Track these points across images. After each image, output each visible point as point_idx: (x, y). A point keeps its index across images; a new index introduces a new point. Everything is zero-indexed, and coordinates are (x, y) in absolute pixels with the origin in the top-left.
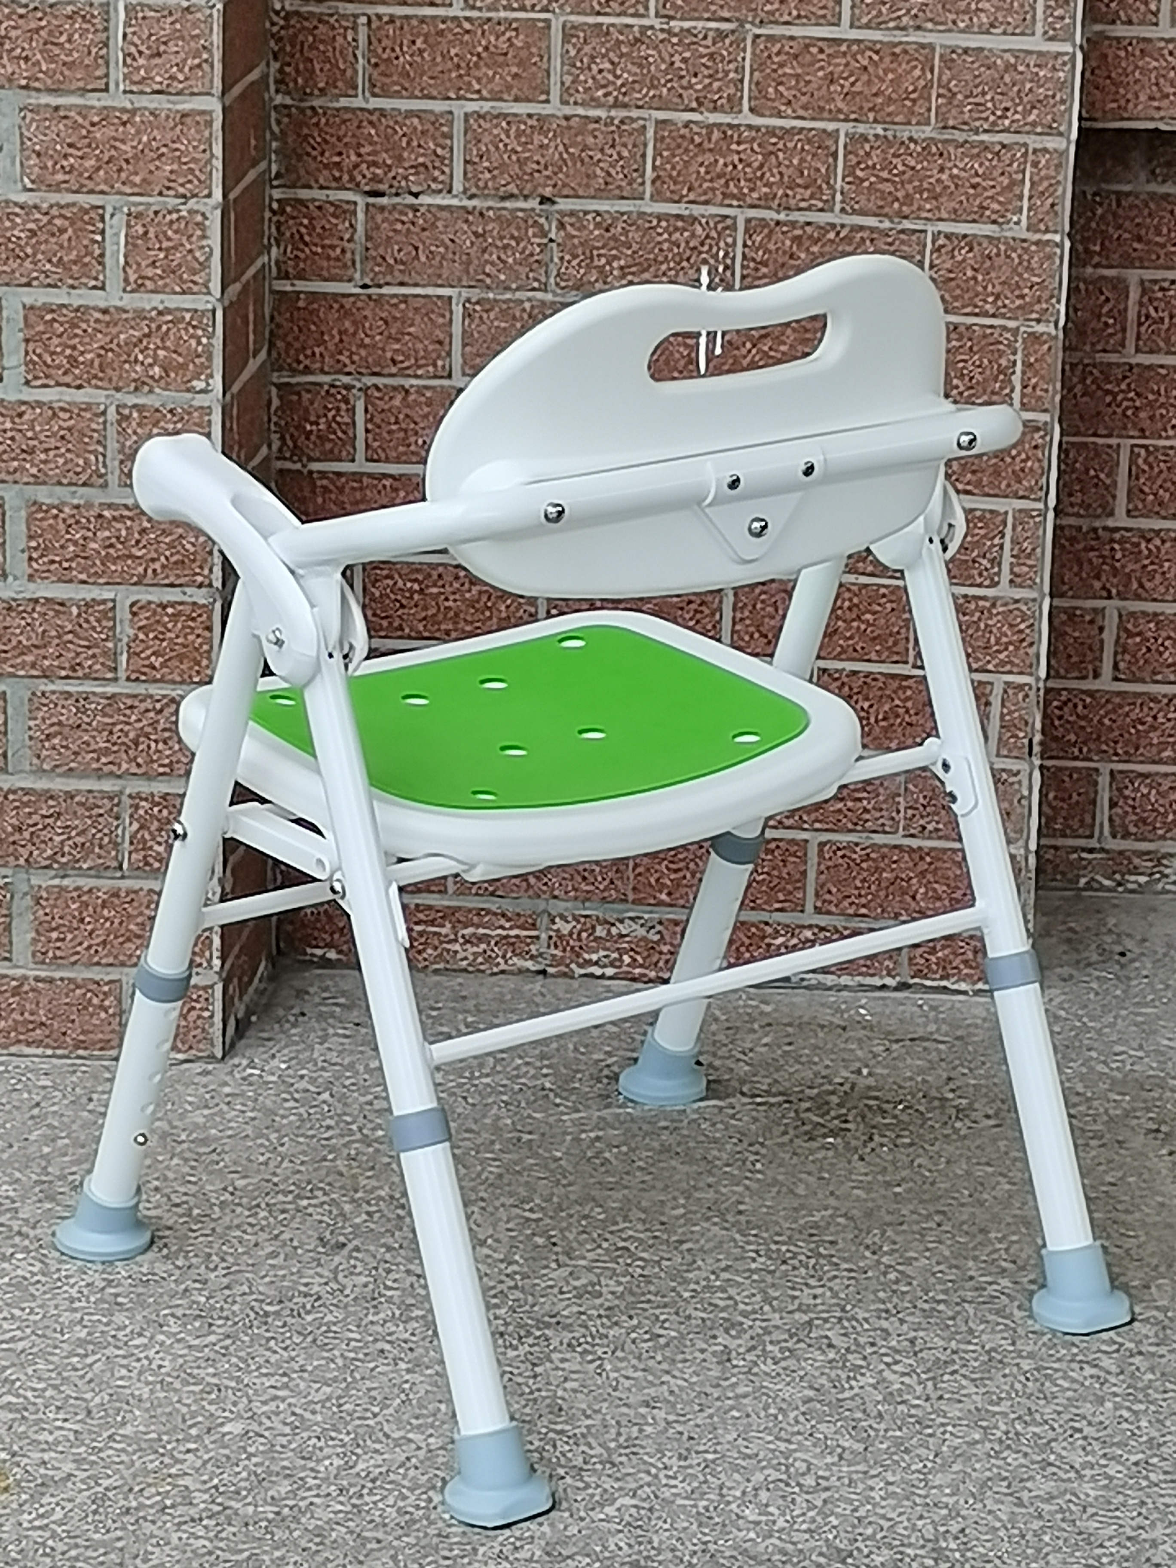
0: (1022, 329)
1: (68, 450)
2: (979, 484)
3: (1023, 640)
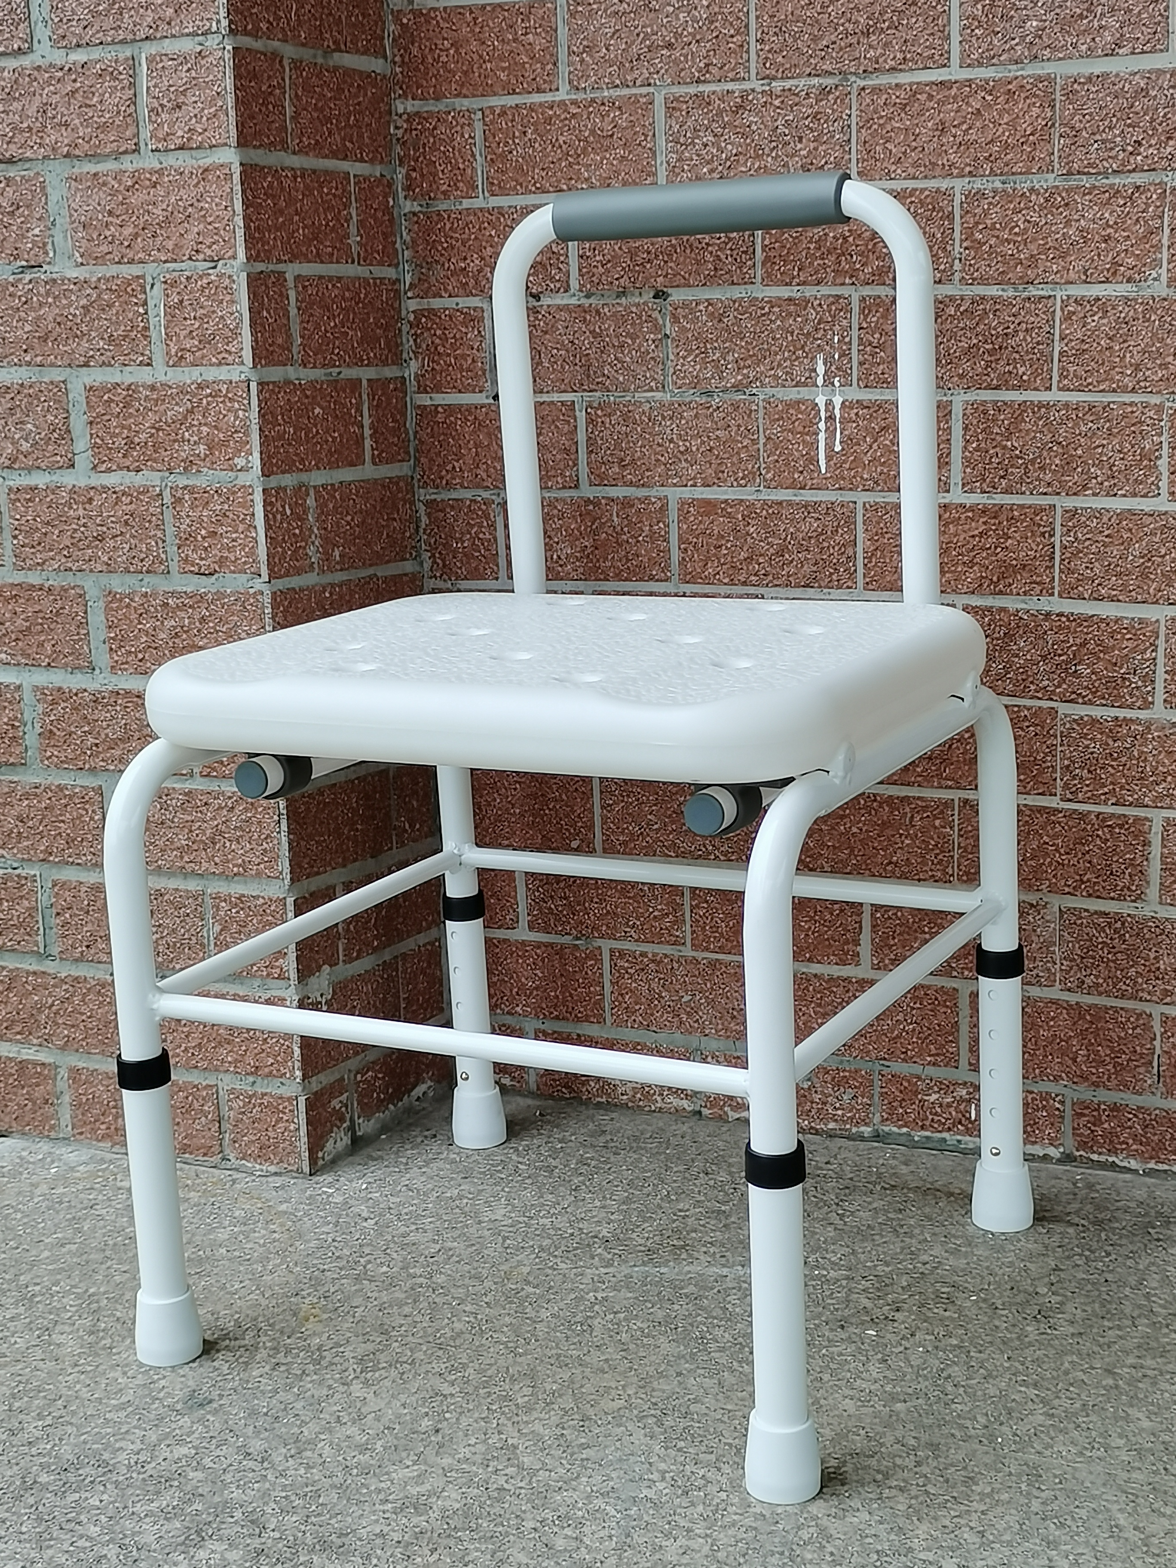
1: (132, 536)
2: (1124, 588)
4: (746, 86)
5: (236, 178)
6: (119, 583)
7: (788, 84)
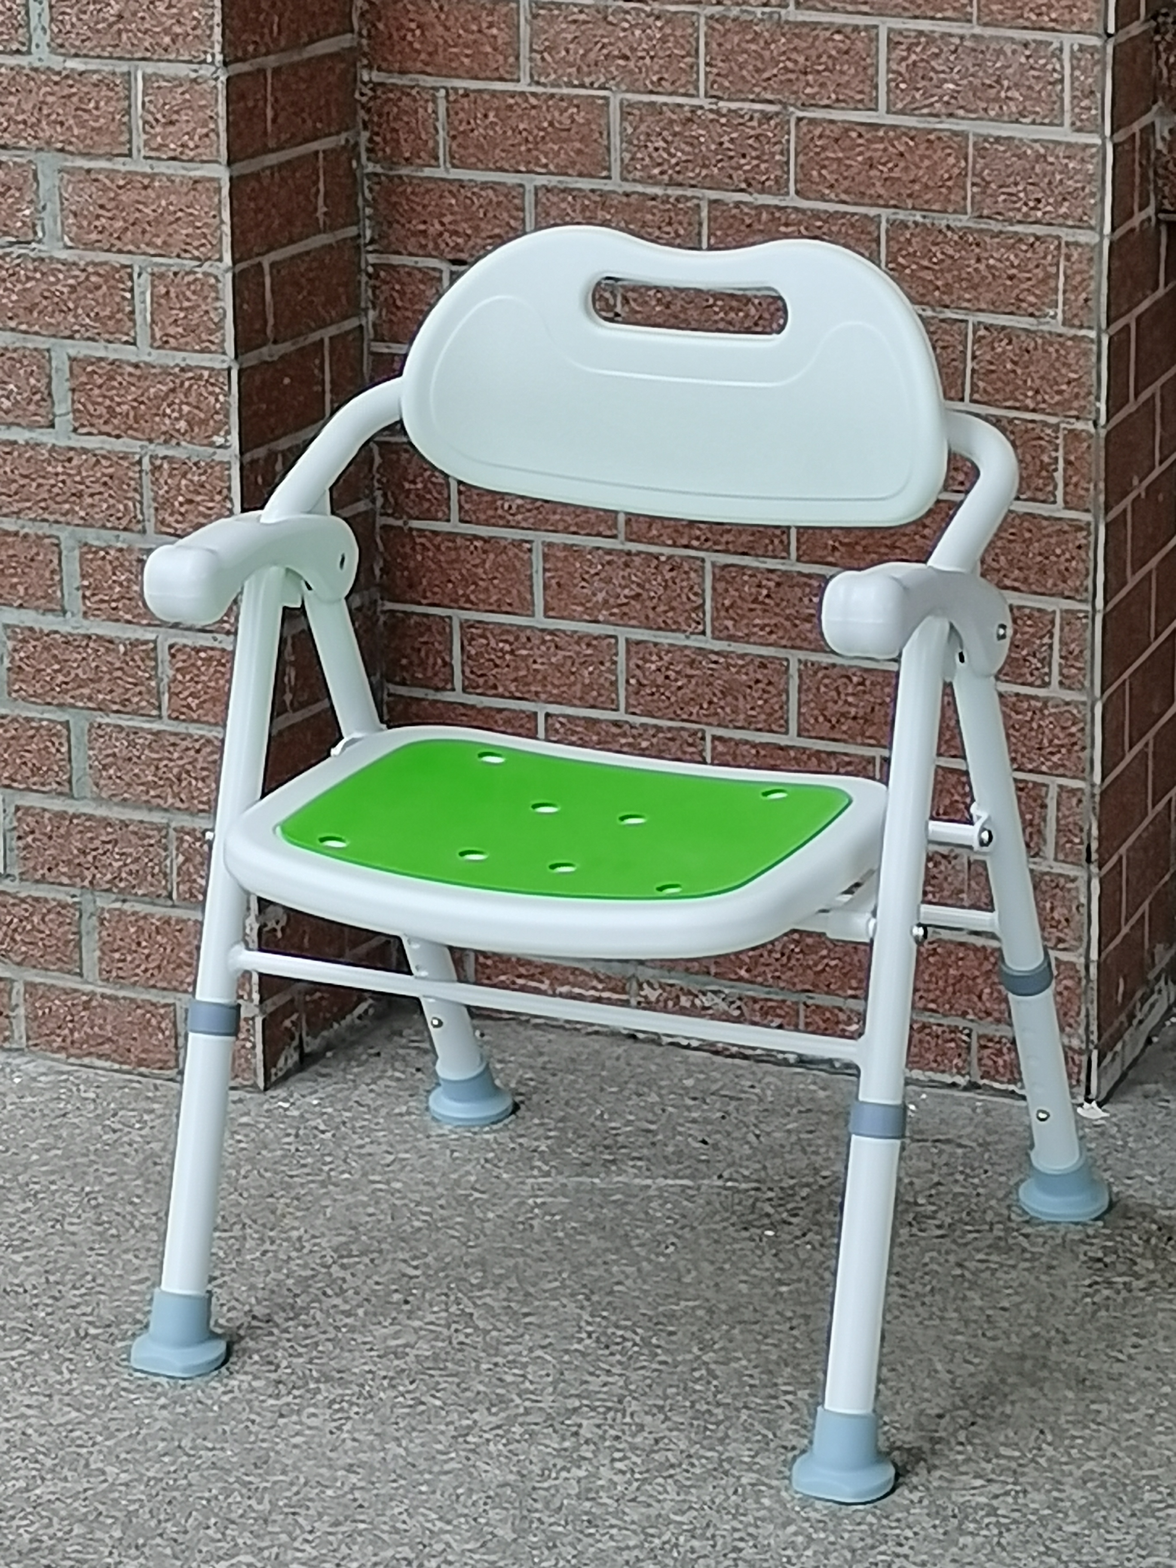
0: (1063, 426)
1: (110, 496)
2: (1025, 580)
3: (1075, 744)
4: (695, 102)
5: (225, 191)
6: (93, 536)
7: (734, 106)
